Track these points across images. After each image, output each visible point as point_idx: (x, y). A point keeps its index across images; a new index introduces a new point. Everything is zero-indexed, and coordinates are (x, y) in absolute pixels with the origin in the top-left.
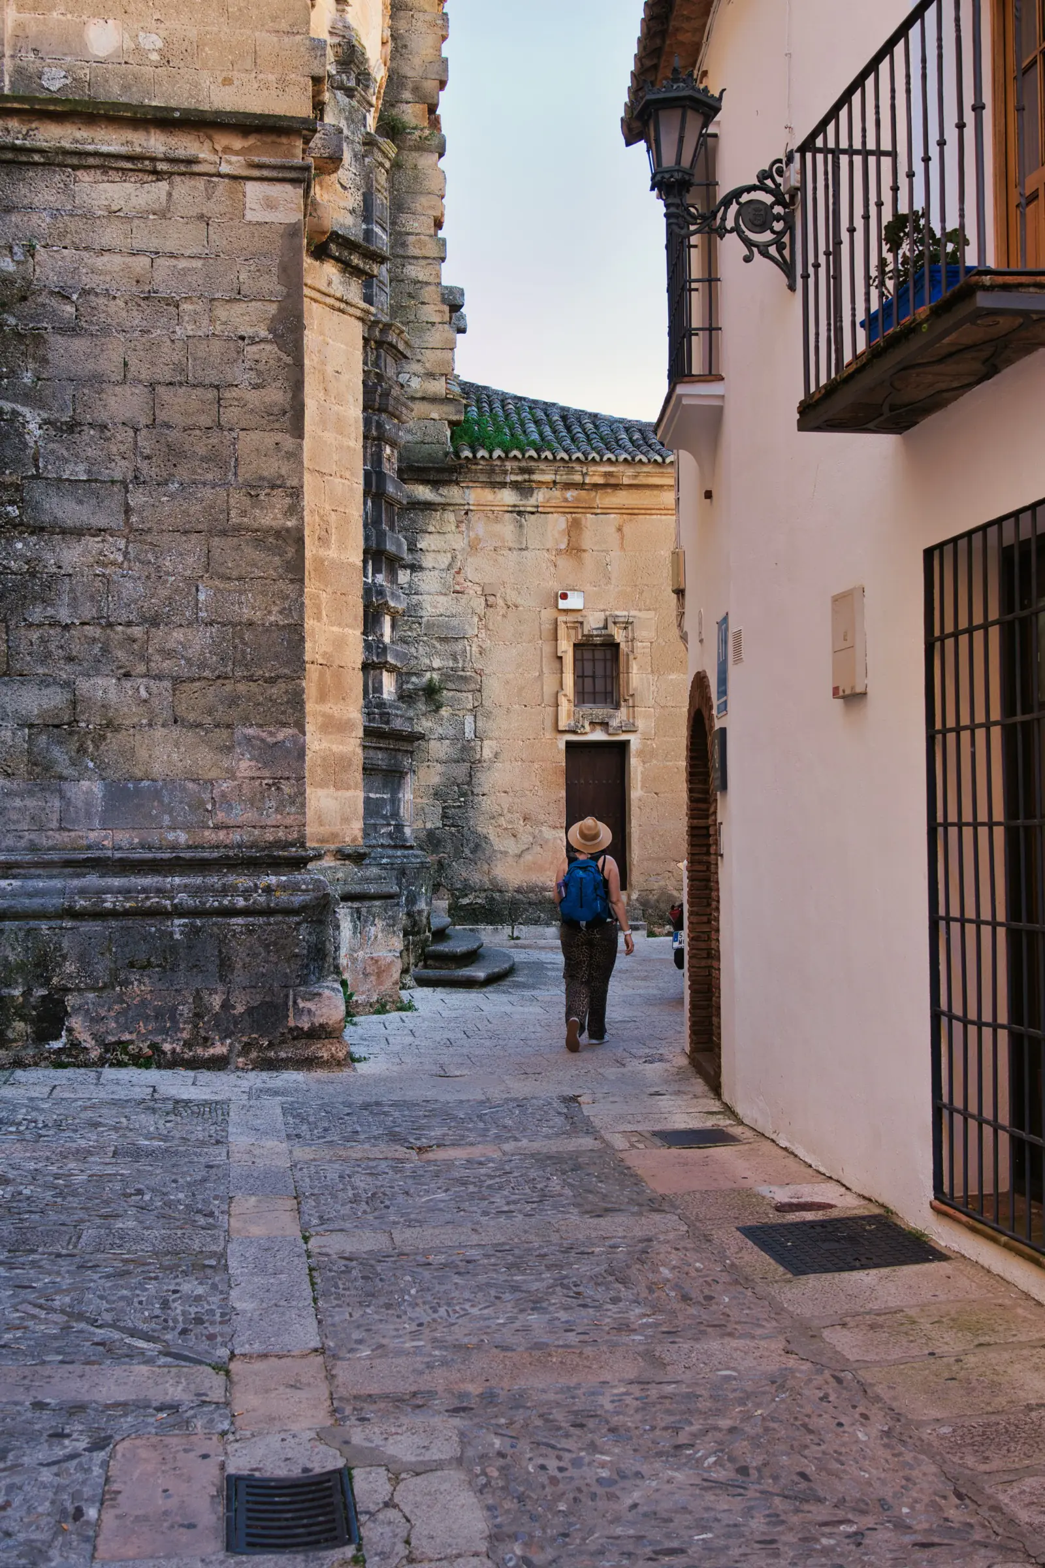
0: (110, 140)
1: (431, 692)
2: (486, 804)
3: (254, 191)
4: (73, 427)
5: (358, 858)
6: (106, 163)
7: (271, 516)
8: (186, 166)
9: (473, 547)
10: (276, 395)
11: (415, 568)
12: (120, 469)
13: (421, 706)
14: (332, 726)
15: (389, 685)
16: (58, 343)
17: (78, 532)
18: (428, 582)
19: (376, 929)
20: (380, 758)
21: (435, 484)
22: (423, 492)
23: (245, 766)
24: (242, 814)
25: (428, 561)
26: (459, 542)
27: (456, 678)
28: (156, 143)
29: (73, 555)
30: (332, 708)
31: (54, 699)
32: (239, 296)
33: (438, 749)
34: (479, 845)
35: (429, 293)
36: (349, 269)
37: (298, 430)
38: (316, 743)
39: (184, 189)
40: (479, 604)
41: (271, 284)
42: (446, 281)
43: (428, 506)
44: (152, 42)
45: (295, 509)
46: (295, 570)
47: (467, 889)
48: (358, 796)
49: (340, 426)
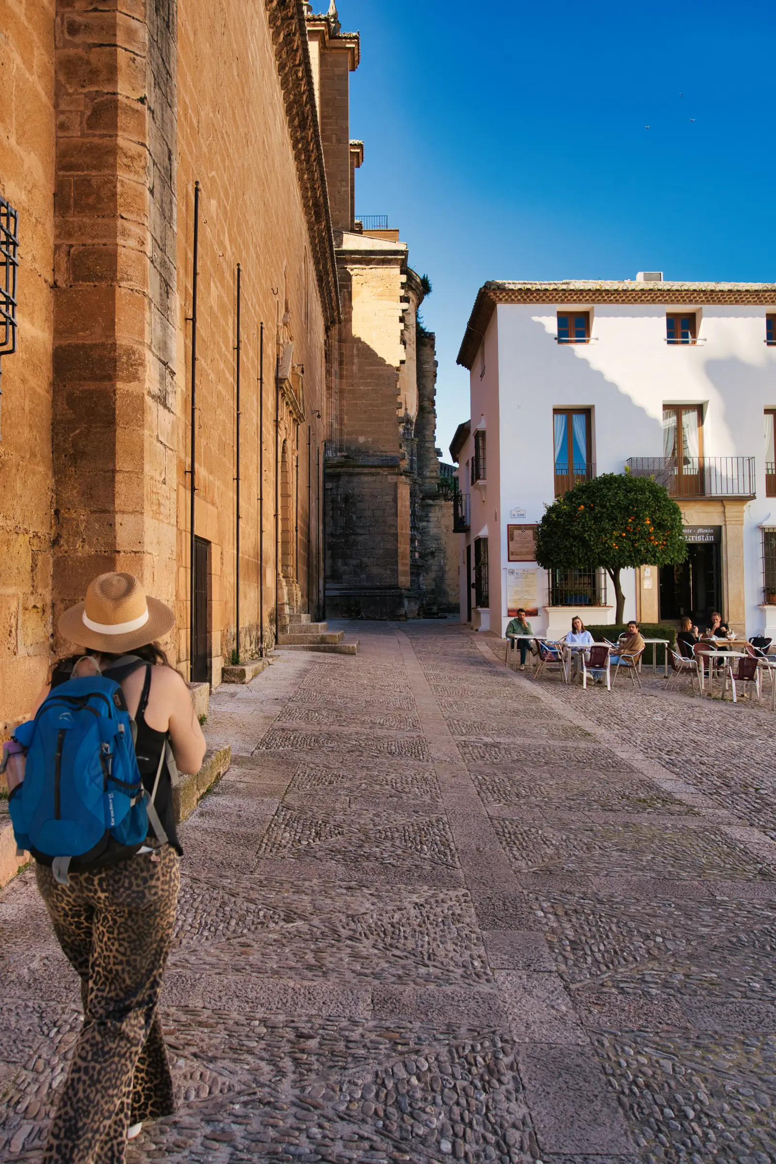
0: (366, 471)
1: (432, 553)
2: (447, 582)
3: (389, 477)
4: (361, 517)
5: (409, 590)
6: (365, 474)
7: (393, 531)
8: (378, 474)
9: (443, 515)
10: (393, 511)
11: (428, 521)
12: (368, 524)
13: (430, 557)
14: (404, 564)
15: (417, 555)
16: (358, 504)
17: (362, 535)
18: (432, 525)
19: (413, 604)
20: (415, 571)
21: (433, 500)
22: (430, 502)
23: (389, 572)
24: (388, 580)
25: (432, 519)
26: (439, 514)
27: (439, 549)
28: (373, 470)
29: (360, 538)
30: (405, 561)
31: (358, 561)
32: (387, 494)
33: (434, 568)
34: (445, 593)
35: (431, 450)
36: (406, 476)
37: (397, 516)
38: (401, 568)
39: (379, 478)
40: (445, 531)
41: (393, 492)
42: (436, 447)
43: (431, 505)
44: (370, 439)
45: (396, 529)
46: (396, 540)
47: (442, 604)
48: (409, 578)
49: (405, 507)
